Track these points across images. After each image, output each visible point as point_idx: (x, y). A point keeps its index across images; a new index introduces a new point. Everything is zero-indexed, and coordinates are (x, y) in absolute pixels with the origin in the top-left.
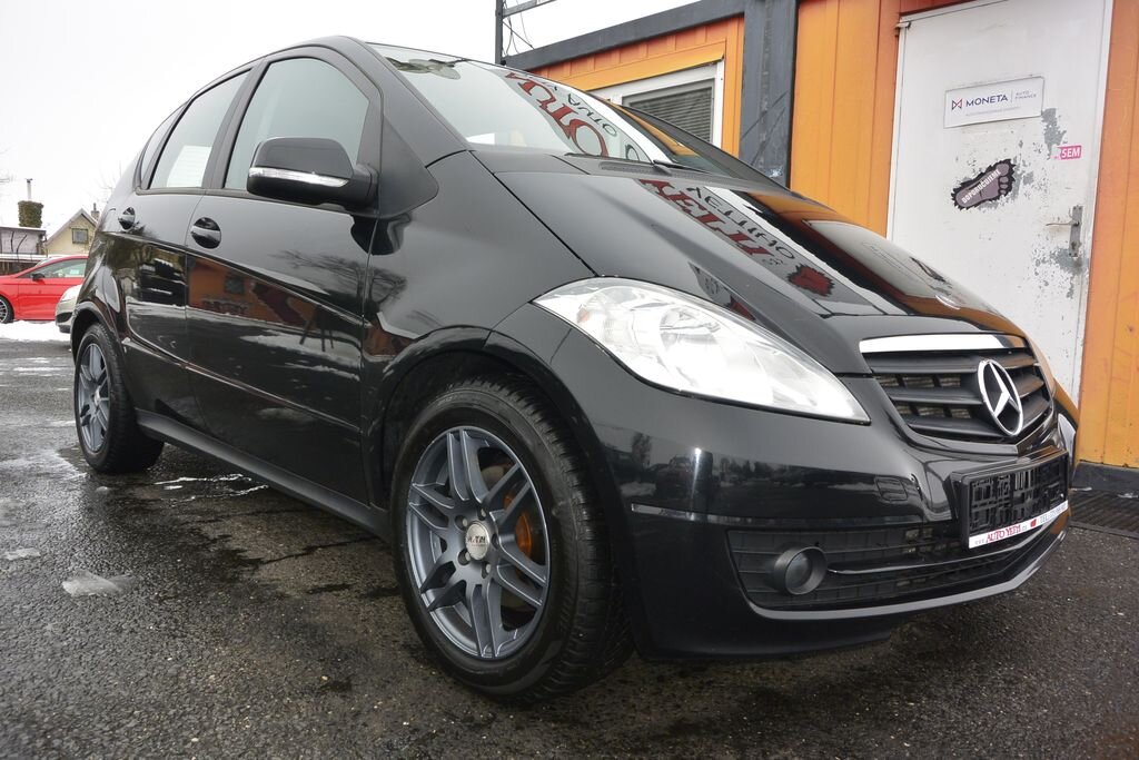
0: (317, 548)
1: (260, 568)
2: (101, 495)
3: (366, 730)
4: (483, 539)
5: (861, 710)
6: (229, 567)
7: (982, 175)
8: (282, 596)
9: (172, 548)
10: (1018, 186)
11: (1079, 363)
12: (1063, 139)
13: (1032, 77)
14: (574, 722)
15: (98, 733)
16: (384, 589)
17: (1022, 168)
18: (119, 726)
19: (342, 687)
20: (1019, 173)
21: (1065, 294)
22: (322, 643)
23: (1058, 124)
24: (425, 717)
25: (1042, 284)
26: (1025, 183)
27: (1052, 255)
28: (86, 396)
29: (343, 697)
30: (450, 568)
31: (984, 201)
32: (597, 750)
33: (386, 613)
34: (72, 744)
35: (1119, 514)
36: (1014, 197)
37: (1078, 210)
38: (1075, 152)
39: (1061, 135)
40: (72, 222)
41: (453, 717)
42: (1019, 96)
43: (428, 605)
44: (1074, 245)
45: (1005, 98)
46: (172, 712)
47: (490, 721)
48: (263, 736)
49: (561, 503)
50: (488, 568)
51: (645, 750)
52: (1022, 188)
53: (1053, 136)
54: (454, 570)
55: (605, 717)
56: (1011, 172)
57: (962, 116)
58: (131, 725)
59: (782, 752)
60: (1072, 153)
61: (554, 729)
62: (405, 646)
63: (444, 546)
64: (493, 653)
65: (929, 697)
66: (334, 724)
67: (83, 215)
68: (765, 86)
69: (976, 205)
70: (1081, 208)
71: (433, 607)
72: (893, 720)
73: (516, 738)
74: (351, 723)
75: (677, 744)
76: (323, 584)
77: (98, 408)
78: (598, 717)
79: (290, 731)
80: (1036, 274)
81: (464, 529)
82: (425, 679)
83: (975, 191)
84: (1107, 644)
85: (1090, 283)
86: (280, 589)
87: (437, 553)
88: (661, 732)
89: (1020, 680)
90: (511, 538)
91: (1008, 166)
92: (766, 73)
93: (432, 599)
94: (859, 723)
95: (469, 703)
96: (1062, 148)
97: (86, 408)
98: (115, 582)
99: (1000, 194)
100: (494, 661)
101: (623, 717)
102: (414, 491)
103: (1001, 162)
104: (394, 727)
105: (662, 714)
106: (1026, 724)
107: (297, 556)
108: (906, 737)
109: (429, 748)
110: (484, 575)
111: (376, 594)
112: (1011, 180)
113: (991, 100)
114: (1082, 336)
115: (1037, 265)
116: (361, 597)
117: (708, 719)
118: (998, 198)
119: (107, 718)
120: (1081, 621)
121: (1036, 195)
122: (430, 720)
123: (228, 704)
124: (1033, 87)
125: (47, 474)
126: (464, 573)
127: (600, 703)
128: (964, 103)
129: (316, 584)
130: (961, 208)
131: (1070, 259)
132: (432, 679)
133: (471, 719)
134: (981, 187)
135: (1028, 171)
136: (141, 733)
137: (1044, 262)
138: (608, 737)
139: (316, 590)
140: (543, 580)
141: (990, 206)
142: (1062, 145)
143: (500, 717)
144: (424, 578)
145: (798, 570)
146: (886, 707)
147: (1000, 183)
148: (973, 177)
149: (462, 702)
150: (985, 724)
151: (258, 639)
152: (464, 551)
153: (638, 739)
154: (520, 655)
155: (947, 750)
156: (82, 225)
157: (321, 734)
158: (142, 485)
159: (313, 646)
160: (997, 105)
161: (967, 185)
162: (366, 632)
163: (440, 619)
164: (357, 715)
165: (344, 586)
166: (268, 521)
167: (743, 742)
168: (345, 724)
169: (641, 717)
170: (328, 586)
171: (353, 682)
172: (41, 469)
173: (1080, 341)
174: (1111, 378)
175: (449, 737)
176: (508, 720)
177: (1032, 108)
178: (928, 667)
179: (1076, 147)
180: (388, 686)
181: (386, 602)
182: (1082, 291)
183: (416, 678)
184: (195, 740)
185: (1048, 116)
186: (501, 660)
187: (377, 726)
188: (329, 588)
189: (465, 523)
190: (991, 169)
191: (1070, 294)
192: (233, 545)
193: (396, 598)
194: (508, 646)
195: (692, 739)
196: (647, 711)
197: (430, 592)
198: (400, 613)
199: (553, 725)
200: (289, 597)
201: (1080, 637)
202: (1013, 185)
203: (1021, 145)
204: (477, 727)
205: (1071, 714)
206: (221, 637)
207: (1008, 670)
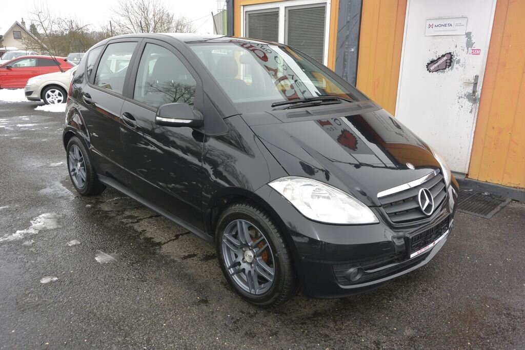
0: (179, 235)
1: (162, 247)
2: (89, 208)
3: (217, 319)
4: (251, 256)
5: (374, 305)
6: (150, 246)
7: (439, 58)
8: (174, 261)
9: (126, 237)
10: (454, 64)
11: (472, 140)
12: (474, 46)
13: (463, 17)
14: (282, 313)
15: (133, 323)
16: (209, 256)
17: (456, 57)
18: (139, 320)
19: (205, 301)
20: (454, 59)
21: (469, 111)
22: (193, 283)
23: (472, 39)
24: (235, 313)
25: (460, 107)
26: (456, 63)
27: (465, 95)
28: (73, 165)
29: (206, 305)
30: (239, 264)
31: (439, 70)
32: (291, 324)
33: (212, 268)
34: (127, 328)
35: (480, 204)
36: (452, 69)
37: (477, 77)
38: (478, 52)
39: (473, 44)
40: (12, 28)
41: (243, 313)
42: (457, 25)
43: (231, 273)
44: (474, 92)
45: (451, 25)
46: (154, 314)
47: (256, 314)
48: (185, 322)
49: (279, 253)
50: (253, 265)
51: (305, 323)
52: (455, 65)
53: (469, 44)
54: (240, 264)
55: (292, 311)
56: (451, 58)
57: (433, 32)
58: (142, 319)
59: (348, 323)
60: (476, 52)
61: (276, 316)
62: (222, 283)
63: (236, 256)
64: (255, 292)
65: (396, 298)
66: (206, 317)
67: (17, 24)
68: (349, 9)
69: (436, 71)
70: (478, 76)
71: (233, 274)
72: (384, 308)
73: (265, 320)
74: (211, 316)
75: (315, 320)
76: (186, 254)
77: (79, 170)
78: (290, 311)
79: (193, 320)
80: (458, 102)
81: (244, 251)
82: (232, 297)
83: (436, 65)
84: (460, 272)
85: (479, 109)
86: (172, 258)
87: (234, 258)
88: (310, 316)
89: (427, 290)
90: (261, 258)
91: (450, 55)
92: (349, 3)
93: (233, 272)
94: (373, 310)
95: (247, 307)
96: (473, 50)
97: (74, 170)
98: (112, 256)
99: (446, 67)
100: (255, 295)
101: (297, 310)
102: (224, 236)
103: (447, 53)
104: (225, 318)
105: (310, 308)
106: (426, 308)
107: (174, 240)
108: (387, 315)
109: (238, 325)
110: (252, 267)
111: (207, 258)
112: (451, 61)
113: (445, 25)
114: (474, 130)
115: (459, 98)
116: (201, 260)
117: (325, 310)
118: (445, 69)
119: (134, 317)
120: (453, 262)
121: (461, 69)
122: (236, 314)
123: (170, 310)
124: (463, 21)
125: (62, 197)
126: (244, 266)
127: (290, 305)
128: (434, 26)
129: (184, 254)
130: (430, 72)
131: (472, 97)
132: (234, 297)
133: (249, 313)
134: (438, 63)
135: (458, 58)
136: (147, 323)
137: (462, 98)
138: (293, 319)
139: (185, 258)
140: (273, 274)
141: (442, 72)
142: (473, 48)
143: (258, 312)
144: (230, 265)
145: (354, 273)
146: (382, 303)
147: (446, 63)
148: (435, 59)
149: (244, 306)
150: (413, 309)
151: (171, 281)
152: (244, 258)
153: (303, 319)
154: (265, 295)
155: (399, 319)
156: (18, 29)
157: (203, 321)
158: (102, 202)
159: (190, 284)
160: (448, 28)
161: (433, 62)
162: (207, 277)
163: (236, 278)
164: (213, 313)
165: (194, 255)
166: (157, 220)
167: (336, 319)
168: (209, 316)
169: (303, 310)
170: (189, 255)
171: (208, 300)
172: (59, 194)
173: (473, 132)
174: (484, 147)
175: (244, 321)
176: (261, 313)
177: (462, 31)
178: (397, 285)
179: (478, 50)
180: (220, 301)
181: (211, 262)
182: (475, 112)
183: (228, 296)
184: (165, 325)
185: (468, 35)
186: (258, 295)
187: (220, 317)
188: (190, 256)
189: (244, 249)
190: (443, 56)
191: (471, 112)
192: (149, 235)
193: (214, 260)
194: (261, 290)
195: (320, 318)
196: (305, 308)
197: (231, 269)
198: (217, 267)
199: (275, 315)
200: (176, 261)
201: (451, 269)
202: (452, 64)
203: (456, 47)
204: (252, 316)
205: (441, 304)
206: (158, 281)
207: (424, 285)
